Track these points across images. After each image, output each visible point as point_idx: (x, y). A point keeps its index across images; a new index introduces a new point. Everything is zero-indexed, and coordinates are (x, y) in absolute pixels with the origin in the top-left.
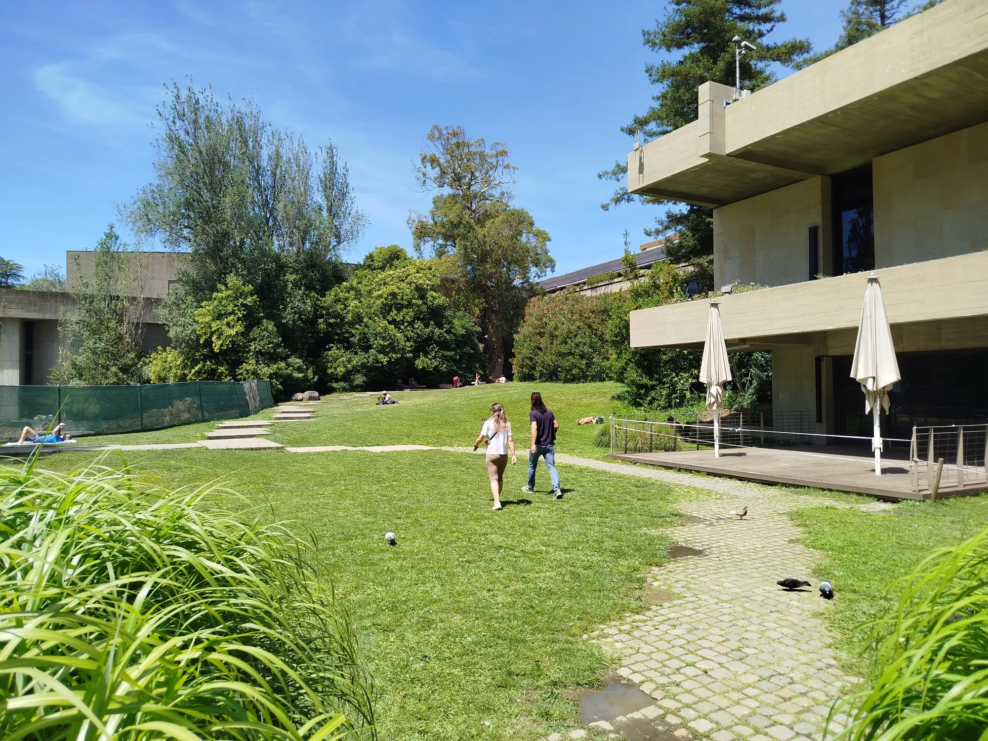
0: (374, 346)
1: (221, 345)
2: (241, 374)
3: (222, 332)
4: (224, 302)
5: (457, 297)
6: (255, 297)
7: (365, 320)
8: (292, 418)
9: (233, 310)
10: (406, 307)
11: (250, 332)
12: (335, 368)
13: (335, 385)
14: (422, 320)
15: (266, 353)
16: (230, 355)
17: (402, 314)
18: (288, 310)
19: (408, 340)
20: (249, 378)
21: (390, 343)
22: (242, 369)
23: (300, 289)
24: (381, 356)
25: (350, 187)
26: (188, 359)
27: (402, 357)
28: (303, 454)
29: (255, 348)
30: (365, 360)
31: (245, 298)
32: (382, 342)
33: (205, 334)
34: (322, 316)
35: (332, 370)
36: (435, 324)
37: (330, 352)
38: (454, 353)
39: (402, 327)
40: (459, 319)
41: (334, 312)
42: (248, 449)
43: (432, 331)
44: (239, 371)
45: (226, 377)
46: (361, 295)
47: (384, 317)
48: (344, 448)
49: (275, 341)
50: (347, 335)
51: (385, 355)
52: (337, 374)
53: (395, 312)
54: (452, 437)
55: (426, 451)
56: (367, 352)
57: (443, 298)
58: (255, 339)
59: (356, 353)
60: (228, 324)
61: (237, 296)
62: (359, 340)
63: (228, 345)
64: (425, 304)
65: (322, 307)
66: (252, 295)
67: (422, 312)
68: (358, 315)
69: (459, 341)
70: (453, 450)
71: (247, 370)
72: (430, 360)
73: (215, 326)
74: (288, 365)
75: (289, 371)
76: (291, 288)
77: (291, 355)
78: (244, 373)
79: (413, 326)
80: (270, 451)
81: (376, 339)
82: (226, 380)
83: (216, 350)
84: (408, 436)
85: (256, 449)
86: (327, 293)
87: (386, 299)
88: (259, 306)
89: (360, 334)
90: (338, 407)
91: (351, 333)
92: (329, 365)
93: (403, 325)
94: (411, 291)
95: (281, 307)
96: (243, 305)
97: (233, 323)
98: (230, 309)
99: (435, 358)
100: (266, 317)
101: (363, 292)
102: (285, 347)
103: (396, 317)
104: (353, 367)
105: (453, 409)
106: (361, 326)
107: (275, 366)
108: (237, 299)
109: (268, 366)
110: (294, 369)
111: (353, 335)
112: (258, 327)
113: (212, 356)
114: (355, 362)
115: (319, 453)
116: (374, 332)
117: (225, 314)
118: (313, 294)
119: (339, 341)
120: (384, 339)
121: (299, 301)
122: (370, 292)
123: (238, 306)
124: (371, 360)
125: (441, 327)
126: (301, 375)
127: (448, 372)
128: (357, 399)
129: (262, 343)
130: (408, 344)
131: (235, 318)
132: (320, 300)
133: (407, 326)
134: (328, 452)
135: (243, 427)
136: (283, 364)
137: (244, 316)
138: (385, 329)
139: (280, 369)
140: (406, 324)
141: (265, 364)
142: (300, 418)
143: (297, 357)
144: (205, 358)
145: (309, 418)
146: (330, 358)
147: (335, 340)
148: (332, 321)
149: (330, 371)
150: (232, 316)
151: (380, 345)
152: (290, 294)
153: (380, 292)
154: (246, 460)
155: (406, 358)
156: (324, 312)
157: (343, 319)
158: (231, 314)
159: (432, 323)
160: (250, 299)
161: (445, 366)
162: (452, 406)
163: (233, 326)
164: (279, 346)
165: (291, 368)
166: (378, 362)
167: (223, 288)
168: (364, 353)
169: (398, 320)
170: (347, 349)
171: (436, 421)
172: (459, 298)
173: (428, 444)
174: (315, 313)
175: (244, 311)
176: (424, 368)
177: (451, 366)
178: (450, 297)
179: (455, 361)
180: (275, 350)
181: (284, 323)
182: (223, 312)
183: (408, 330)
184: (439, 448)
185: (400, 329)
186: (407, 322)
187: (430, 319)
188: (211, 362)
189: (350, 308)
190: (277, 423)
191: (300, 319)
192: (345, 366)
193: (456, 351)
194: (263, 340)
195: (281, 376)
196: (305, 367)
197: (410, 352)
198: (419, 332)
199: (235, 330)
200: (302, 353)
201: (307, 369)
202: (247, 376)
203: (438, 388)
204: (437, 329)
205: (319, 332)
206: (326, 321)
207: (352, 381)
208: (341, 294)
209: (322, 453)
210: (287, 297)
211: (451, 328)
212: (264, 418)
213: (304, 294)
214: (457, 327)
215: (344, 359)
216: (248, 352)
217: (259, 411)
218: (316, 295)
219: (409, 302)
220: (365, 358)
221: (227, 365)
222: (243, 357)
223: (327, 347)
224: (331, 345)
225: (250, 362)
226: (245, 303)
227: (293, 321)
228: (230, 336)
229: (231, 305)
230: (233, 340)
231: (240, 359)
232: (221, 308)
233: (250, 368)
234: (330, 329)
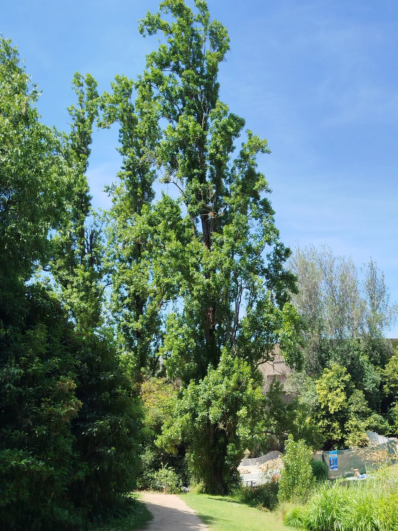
1: (335, 409)
2: (348, 427)
3: (334, 400)
4: (331, 380)
6: (349, 375)
9: (338, 385)
11: (349, 398)
15: (361, 413)
16: (339, 415)
18: (368, 381)
22: (348, 424)
25: (386, 288)
26: (313, 418)
29: (354, 409)
31: (344, 376)
33: (324, 402)
34: (385, 383)
37: (394, 408)
41: (393, 379)
44: (346, 425)
49: (365, 404)
58: (353, 403)
60: (337, 395)
61: (338, 375)
63: (339, 408)
65: (385, 377)
66: (347, 374)
71: (351, 425)
73: (330, 396)
74: (374, 420)
77: (372, 412)
78: (350, 427)
83: (332, 412)
86: (386, 366)
88: (351, 380)
95: (364, 379)
96: (342, 381)
97: (339, 394)
98: (336, 384)
100: (356, 388)
102: (369, 407)
107: (368, 421)
108: (338, 377)
109: (364, 421)
110: (378, 422)
112: (354, 395)
113: (328, 416)
117: (334, 388)
118: (378, 367)
121: (373, 374)
123: (340, 382)
126: (383, 426)
129: (358, 406)
131: (340, 390)
132: (383, 372)
136: (372, 420)
137: (344, 388)
139: (371, 423)
141: (362, 420)
143: (377, 414)
144: (324, 417)
148: (393, 386)
150: (338, 389)
152: (367, 370)
156: (387, 380)
158: (337, 387)
160: (346, 377)
163: (340, 396)
164: (366, 407)
165: (376, 421)
167: (329, 370)
174: (381, 381)
175: (344, 385)
180: (366, 410)
181: (366, 390)
182: (332, 387)
188: (328, 420)
191: (376, 386)
194: (358, 403)
196: (383, 420)
199: (342, 398)
200: (378, 410)
201: (385, 421)
202: (352, 429)
205: (385, 395)
206: (389, 386)
210: (366, 373)
213: (374, 369)
216: (350, 413)
218: (380, 369)
221: (338, 422)
222: (348, 416)
223: (391, 404)
224: (394, 403)
225: (353, 419)
226: (344, 379)
227: (372, 388)
228: (339, 403)
229: (336, 382)
230: (341, 405)
231: (346, 417)
232: (330, 384)
233: (353, 423)
234: (392, 392)
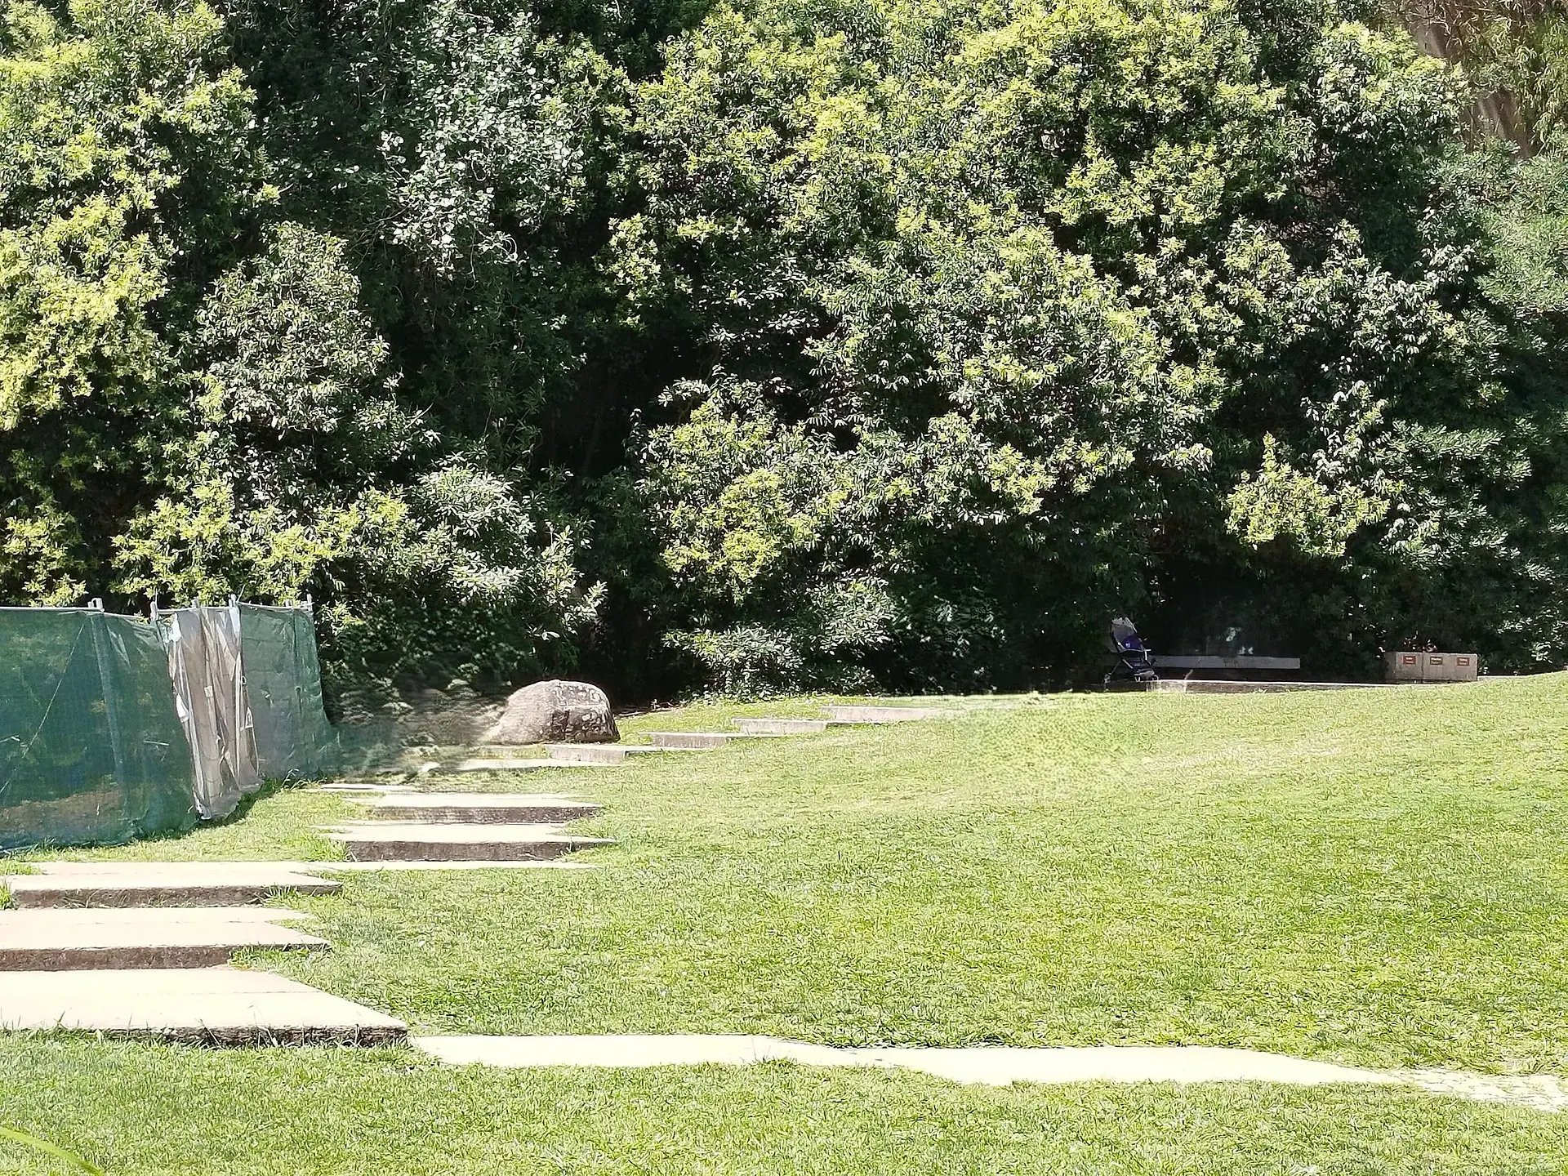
0: (963, 394)
1: (31, 385)
2: (146, 567)
3: (35, 299)
4: (47, 112)
5: (1522, 55)
6: (231, 80)
7: (907, 222)
8: (445, 851)
9: (102, 167)
10: (1178, 131)
11: (196, 300)
12: (716, 539)
13: (709, 645)
14: (1276, 216)
15: (296, 438)
16: (79, 446)
17: (1144, 177)
18: (433, 161)
19: (1185, 353)
20: (191, 591)
21: (1069, 377)
22: (146, 533)
23: (502, 26)
24: (1003, 461)
27: (1143, 466)
28: (517, 1080)
29: (228, 405)
30: (904, 486)
31: (175, 88)
32: (1010, 369)
34: (634, 202)
35: (697, 551)
36: (1368, 248)
37: (683, 433)
38: (1490, 437)
39: (1146, 267)
40: (1531, 206)
41: (713, 169)
42: (186, 1037)
43: (1342, 294)
44: (128, 548)
45: (50, 587)
46: (881, 55)
47: (1030, 203)
48: (779, 1049)
49: (349, 359)
50: (789, 322)
51: (1030, 454)
52: (723, 575)
53: (1102, 165)
54: (1484, 1007)
55: (1311, 1095)
56: (914, 431)
57: (1429, 63)
58: (227, 349)
59: (845, 441)
60: (71, 254)
61: (123, 72)
62: (867, 360)
63: (67, 383)
64: (1303, 107)
65: (637, 142)
66: (213, 69)
67: (1277, 166)
68: (864, 191)
69: (1528, 358)
70: (1497, 1095)
71: (177, 542)
72: (1331, 484)
74: (425, 513)
75: (428, 553)
76: (455, 24)
77: (442, 450)
78: (163, 562)
79: (1216, 262)
80: (317, 1052)
81: (973, 349)
82: (50, 602)
84: (1189, 988)
85: (235, 1039)
86: (671, 49)
87: (1042, 81)
88: (254, 139)
89: (875, 312)
90: (731, 790)
91: (814, 307)
92: (677, 515)
93: (1151, 249)
94: (1211, 27)
95: (389, 141)
96: (159, 132)
97: (99, 246)
98: (81, 155)
99: (1360, 471)
100: (290, 209)
101: (893, 37)
102: (408, 397)
103: (1104, 202)
104: (827, 531)
105: (1487, 817)
106: (877, 259)
107: (349, 519)
108: (121, 90)
109: (306, 518)
110: (464, 541)
111: (828, 325)
112: (251, 273)
114: (836, 497)
115: (619, 1077)
116: (961, 300)
117: (54, 189)
118: (583, 55)
119: (742, 363)
120: (1024, 347)
121: (500, 102)
122: (940, 38)
123: (132, 138)
124: (940, 482)
125: (1405, 264)
126: (498, 580)
127: (1453, 572)
128: (845, 738)
129: (270, 373)
130: (1183, 378)
131: (117, 216)
132: (626, 100)
133: (1181, 258)
134: (674, 1074)
135: (154, 897)
136: (390, 508)
137: (164, 199)
138: (1036, 283)
139: (373, 538)
140: (1171, 246)
141: (289, 502)
142: (495, 851)
143: (479, 466)
145: (551, 850)
146: (683, 473)
147: (712, 352)
148: (697, 229)
149: (676, 557)
150: (98, 205)
151: (1002, 386)
152: (444, 58)
153: (1006, 38)
154: (171, 1106)
155: (1168, 474)
156: (651, 173)
157: (763, 217)
158: (87, 187)
159: (1349, 234)
160: (199, 95)
161: (1430, 526)
162: (1481, 796)
163: (102, 267)
164: (371, 389)
165: (440, 533)
166: (984, 496)
167: (42, 23)
168: (893, 438)
169: (1118, 218)
170: (790, 410)
171: (1376, 899)
172: (1536, 65)
173: (1322, 1045)
174: (596, 182)
175: (166, 167)
176: (1284, 539)
177: (1473, 527)
178: (1471, 57)
179: (1497, 494)
180: (347, 416)
181: (401, 250)
182: (40, 177)
183: (1184, 288)
184: (1397, 1077)
185: (1129, 277)
186: (1180, 231)
187: (1333, 211)
189: (813, 146)
190: (354, 878)
191: (501, 218)
192: (774, 526)
193: (1506, 426)
194: (274, 351)
195: (378, 582)
196: (526, 525)
197: (1197, 432)
198: (1258, 300)
199: (115, 291)
201: (540, 540)
202: (177, 582)
203: (1382, 675)
204: (1376, 280)
205: (613, 304)
206: (659, 233)
207: (815, 622)
208: (758, 55)
209: (636, 1080)
210: (430, 82)
211: (1478, 268)
212: (277, 847)
213: (527, 56)
214: (1521, 262)
215: (767, 477)
216: (187, 431)
217: (247, 802)
218: (601, 66)
219: (1197, 100)
220: (900, 470)
221: (59, 509)
222: (158, 460)
223: (665, 398)
224: (690, 386)
225: (200, 493)
226: (169, 116)
227: (459, 232)
228: (81, 328)
229: (90, 133)
230: (97, 353)
231: (138, 471)
232: (27, 152)
233: (199, 528)
234: (683, 285)
